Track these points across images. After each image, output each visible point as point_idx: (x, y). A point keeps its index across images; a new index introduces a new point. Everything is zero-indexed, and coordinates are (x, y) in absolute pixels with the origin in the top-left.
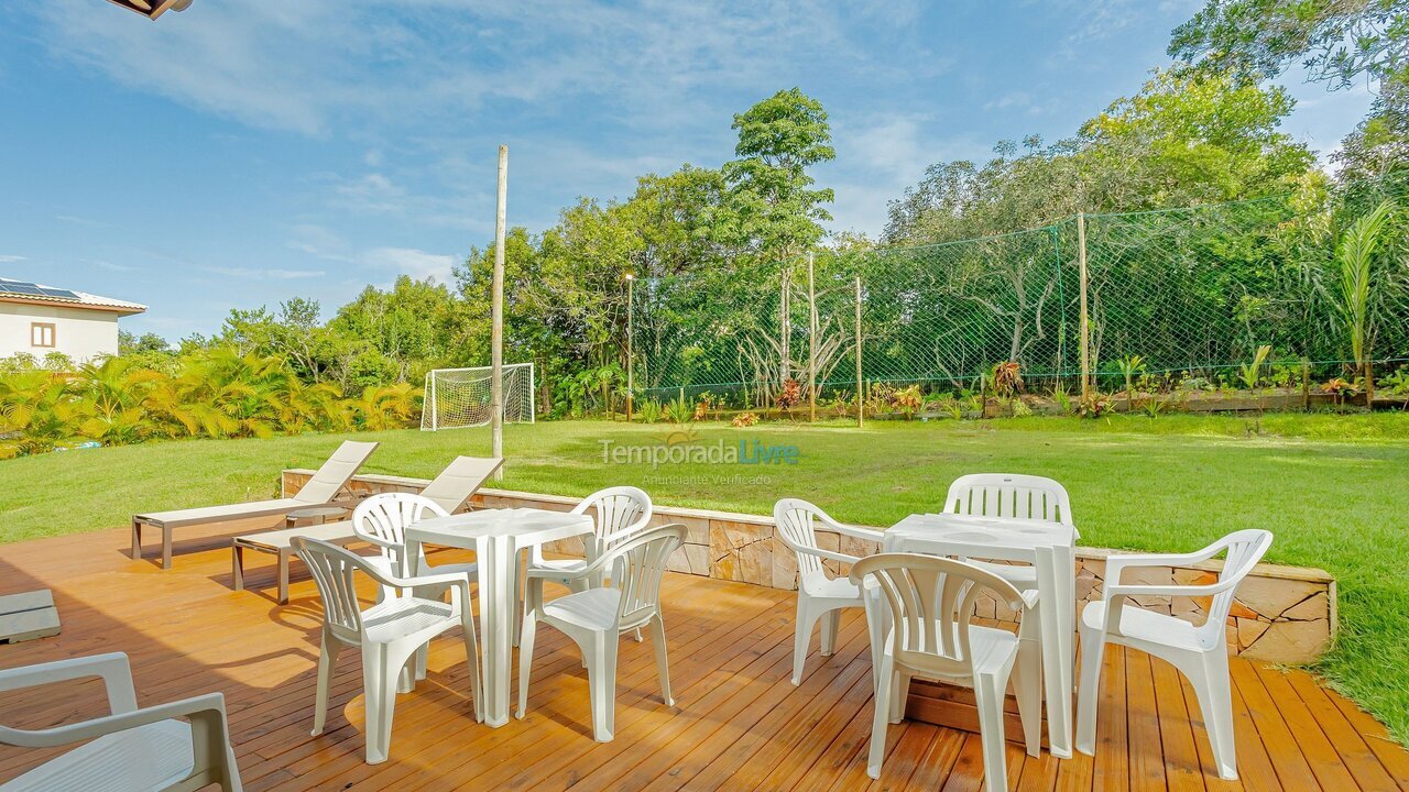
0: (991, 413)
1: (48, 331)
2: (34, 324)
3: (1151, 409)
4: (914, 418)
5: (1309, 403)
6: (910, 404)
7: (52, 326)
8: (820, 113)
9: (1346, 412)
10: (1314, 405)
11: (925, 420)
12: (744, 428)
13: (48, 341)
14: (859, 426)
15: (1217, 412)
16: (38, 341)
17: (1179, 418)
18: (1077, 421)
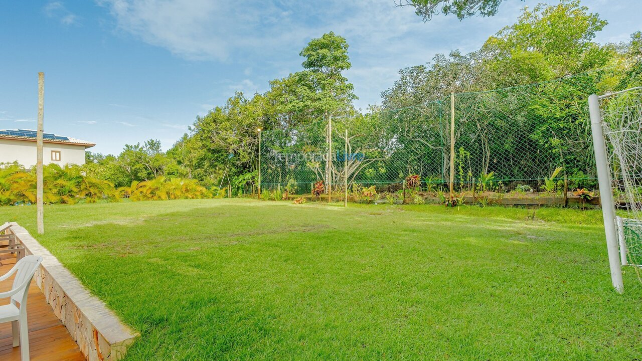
0: (407, 202)
1: (58, 154)
2: (52, 151)
3: (484, 202)
4: (371, 202)
5: (567, 202)
6: (369, 195)
7: (59, 152)
8: (345, 44)
9: (586, 208)
10: (570, 203)
11: (376, 204)
12: (298, 205)
13: (58, 159)
14: (344, 206)
15: (516, 205)
16: (54, 158)
17: (498, 208)
18: (443, 208)
